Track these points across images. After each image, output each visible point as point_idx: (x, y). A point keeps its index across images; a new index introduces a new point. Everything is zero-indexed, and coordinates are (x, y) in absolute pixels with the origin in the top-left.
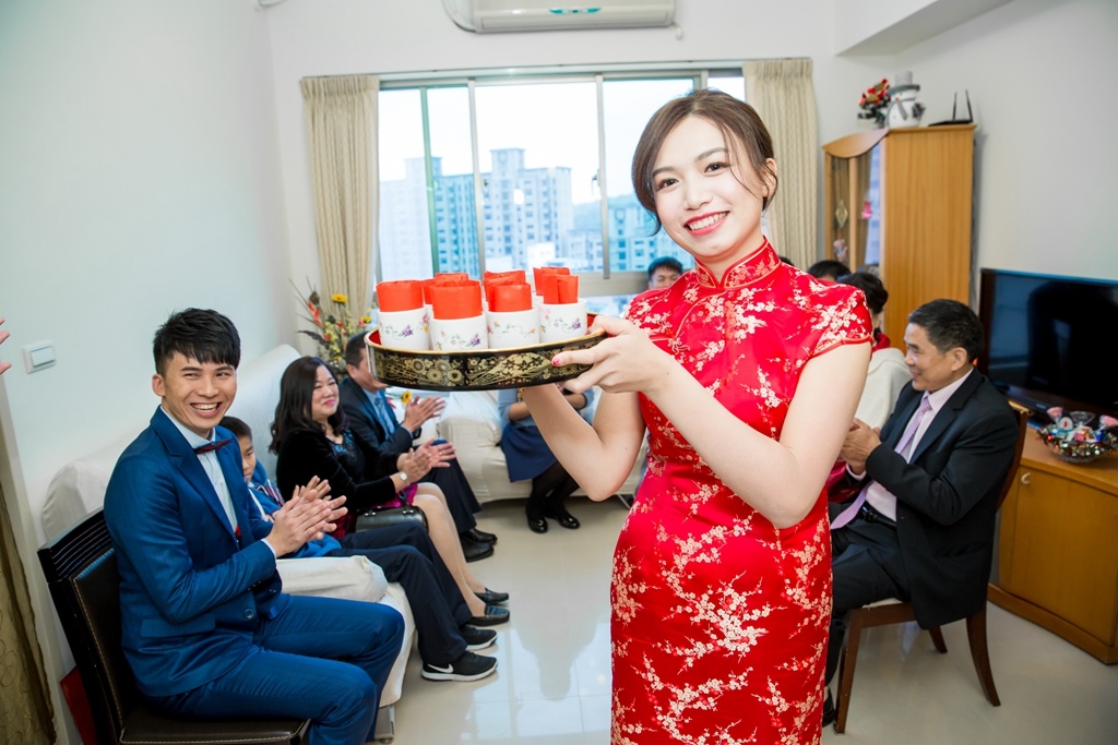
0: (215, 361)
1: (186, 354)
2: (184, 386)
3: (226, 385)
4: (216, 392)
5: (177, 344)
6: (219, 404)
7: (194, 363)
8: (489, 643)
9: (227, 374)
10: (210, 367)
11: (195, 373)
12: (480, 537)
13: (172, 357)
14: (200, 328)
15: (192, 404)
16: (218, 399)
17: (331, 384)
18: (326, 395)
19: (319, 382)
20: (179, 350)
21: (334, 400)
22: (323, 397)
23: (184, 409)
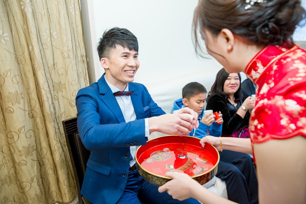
1: (123, 46)
2: (122, 61)
3: (136, 61)
4: (135, 65)
6: (134, 71)
11: (126, 56)
16: (135, 69)
17: (236, 79)
18: (231, 83)
19: (230, 77)
20: (119, 44)
21: (235, 86)
22: (230, 84)
23: (121, 73)
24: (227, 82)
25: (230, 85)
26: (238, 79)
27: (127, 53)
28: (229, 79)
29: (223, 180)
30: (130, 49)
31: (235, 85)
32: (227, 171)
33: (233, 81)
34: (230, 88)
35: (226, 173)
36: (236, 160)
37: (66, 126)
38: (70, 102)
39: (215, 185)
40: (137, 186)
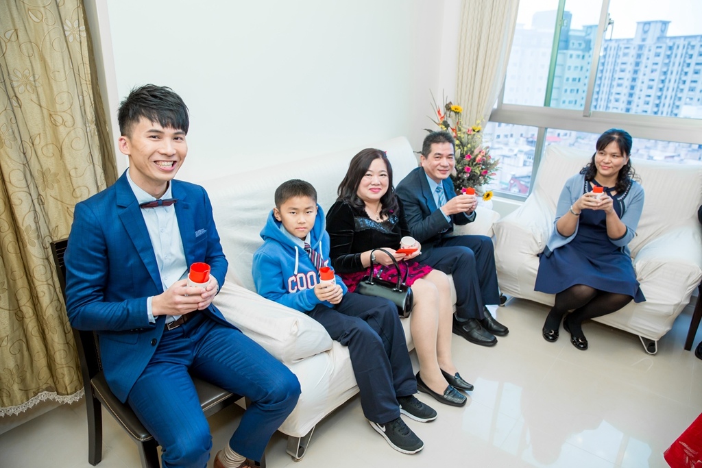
0: (174, 126)
1: (151, 120)
2: (149, 145)
3: (180, 146)
4: (175, 152)
5: (143, 111)
6: (175, 162)
7: (157, 127)
8: (426, 420)
9: (181, 139)
10: (170, 131)
11: (156, 136)
12: (495, 327)
13: (138, 121)
14: (161, 99)
15: (155, 162)
16: (175, 158)
17: (382, 175)
18: (373, 183)
19: (370, 171)
20: (144, 116)
21: (380, 189)
22: (370, 184)
23: (148, 165)
24: (365, 180)
25: (371, 187)
26: (385, 175)
27: (157, 131)
28: (368, 175)
29: (345, 344)
30: (164, 125)
31: (379, 187)
32: (350, 329)
33: (376, 179)
34: (370, 191)
35: (348, 333)
36: (370, 312)
37: (58, 252)
38: (68, 208)
39: (331, 352)
40: (189, 352)
